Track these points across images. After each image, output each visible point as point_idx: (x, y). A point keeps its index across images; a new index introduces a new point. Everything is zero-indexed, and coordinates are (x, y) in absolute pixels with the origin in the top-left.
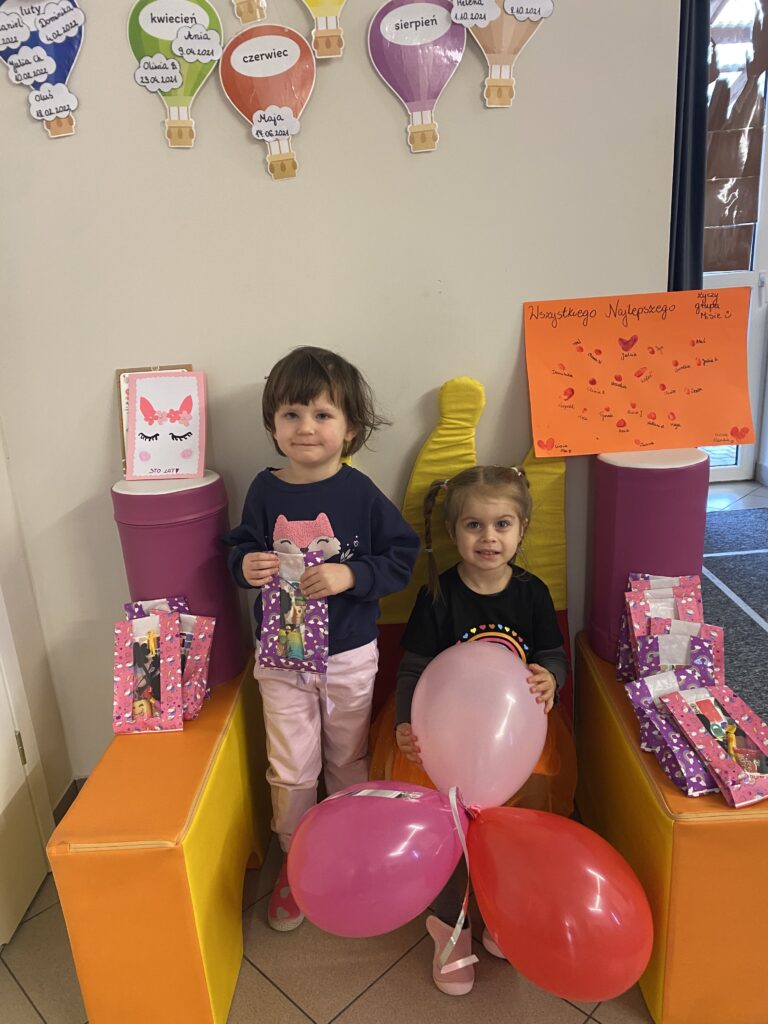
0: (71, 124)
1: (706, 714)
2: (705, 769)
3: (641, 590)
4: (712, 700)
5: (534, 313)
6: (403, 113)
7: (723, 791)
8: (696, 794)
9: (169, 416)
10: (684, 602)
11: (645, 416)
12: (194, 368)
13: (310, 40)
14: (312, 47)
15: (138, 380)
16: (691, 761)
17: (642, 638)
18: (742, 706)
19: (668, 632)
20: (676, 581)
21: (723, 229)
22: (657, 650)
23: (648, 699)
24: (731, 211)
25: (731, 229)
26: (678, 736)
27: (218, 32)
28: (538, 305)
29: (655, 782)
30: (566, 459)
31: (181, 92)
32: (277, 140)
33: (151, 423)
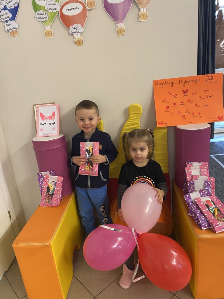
0: (17, 32)
1: (208, 204)
2: (207, 221)
3: (190, 167)
4: (210, 200)
5: (156, 83)
6: (114, 24)
7: (213, 228)
8: (205, 229)
9: (48, 118)
10: (203, 170)
11: (191, 114)
12: (55, 103)
13: (85, 4)
14: (86, 6)
15: (39, 108)
16: (203, 219)
17: (190, 181)
18: (220, 202)
19: (198, 179)
20: (200, 164)
21: (221, 56)
22: (194, 185)
23: (191, 200)
26: (199, 211)
27: (59, 3)
28: (157, 81)
29: (192, 225)
30: (167, 127)
31: (48, 21)
32: (77, 34)
33: (43, 120)
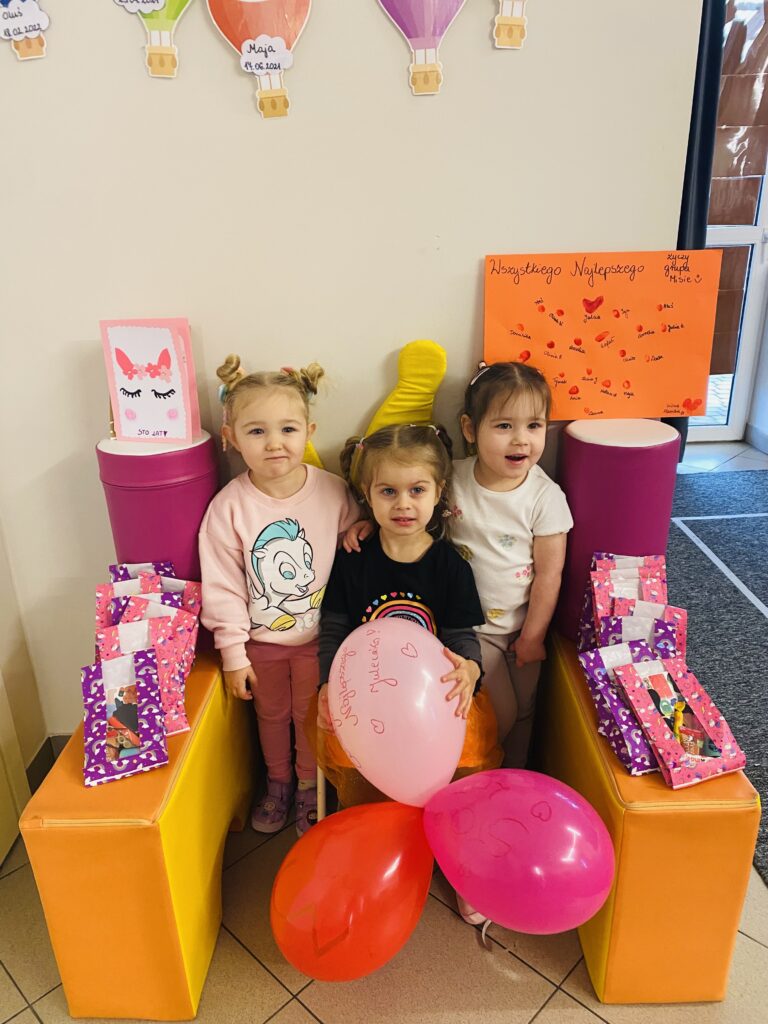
0: (42, 44)
1: (657, 690)
2: (650, 749)
3: (606, 570)
4: (665, 674)
6: (406, 49)
7: (663, 772)
8: (640, 773)
9: (148, 371)
10: (648, 582)
16: (638, 741)
17: (606, 620)
18: (694, 683)
19: (632, 613)
20: (640, 560)
21: (729, 181)
22: (620, 632)
24: (740, 161)
25: (738, 181)
26: (628, 712)
31: (162, 15)
32: (268, 73)
33: (131, 378)
